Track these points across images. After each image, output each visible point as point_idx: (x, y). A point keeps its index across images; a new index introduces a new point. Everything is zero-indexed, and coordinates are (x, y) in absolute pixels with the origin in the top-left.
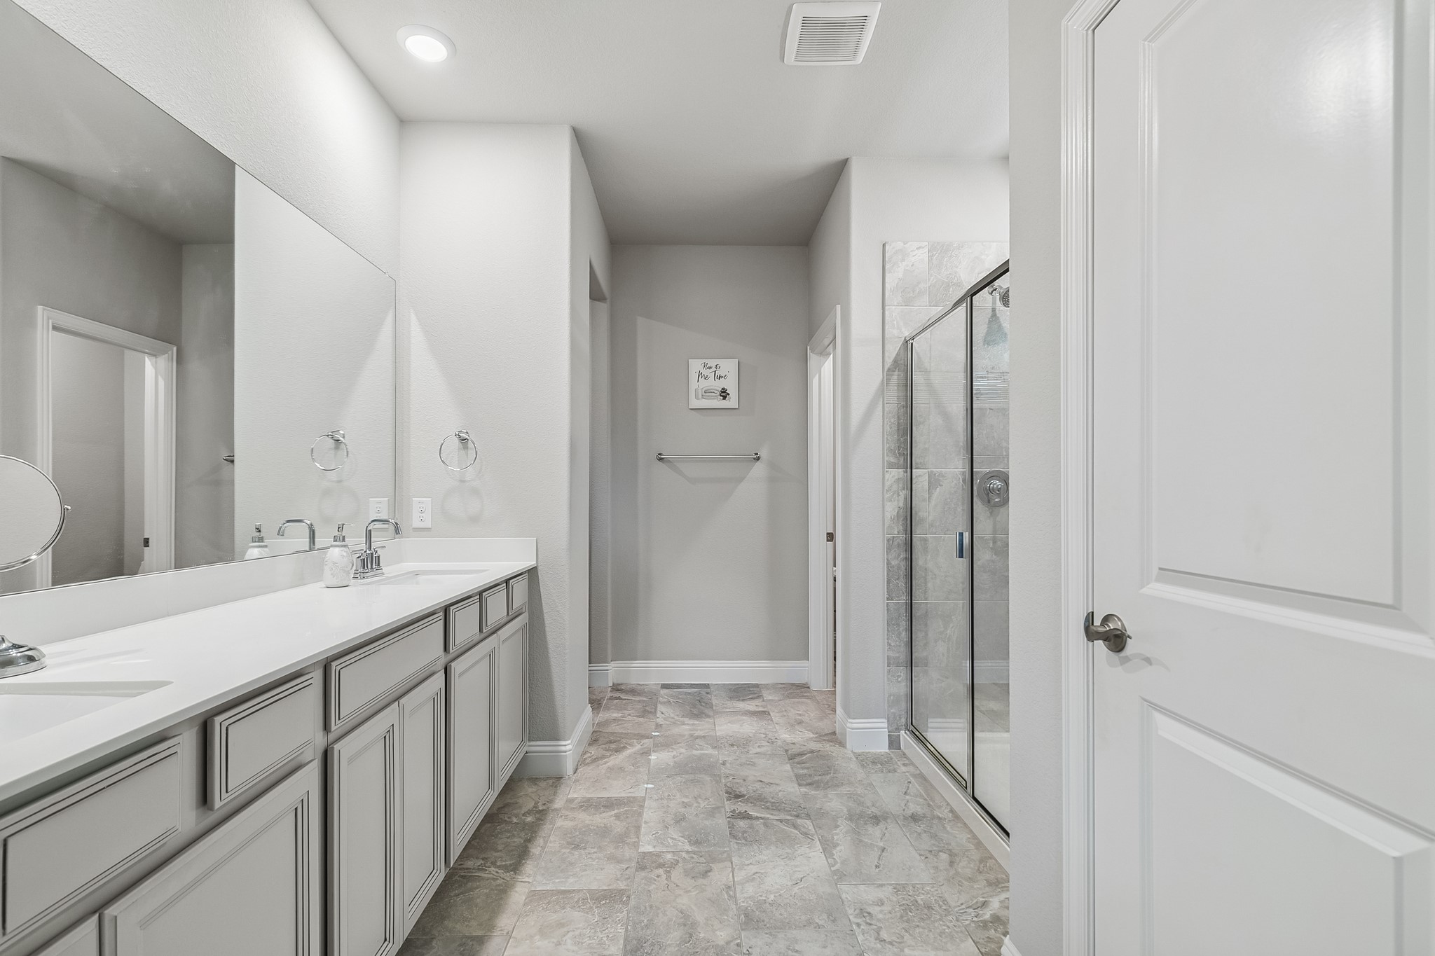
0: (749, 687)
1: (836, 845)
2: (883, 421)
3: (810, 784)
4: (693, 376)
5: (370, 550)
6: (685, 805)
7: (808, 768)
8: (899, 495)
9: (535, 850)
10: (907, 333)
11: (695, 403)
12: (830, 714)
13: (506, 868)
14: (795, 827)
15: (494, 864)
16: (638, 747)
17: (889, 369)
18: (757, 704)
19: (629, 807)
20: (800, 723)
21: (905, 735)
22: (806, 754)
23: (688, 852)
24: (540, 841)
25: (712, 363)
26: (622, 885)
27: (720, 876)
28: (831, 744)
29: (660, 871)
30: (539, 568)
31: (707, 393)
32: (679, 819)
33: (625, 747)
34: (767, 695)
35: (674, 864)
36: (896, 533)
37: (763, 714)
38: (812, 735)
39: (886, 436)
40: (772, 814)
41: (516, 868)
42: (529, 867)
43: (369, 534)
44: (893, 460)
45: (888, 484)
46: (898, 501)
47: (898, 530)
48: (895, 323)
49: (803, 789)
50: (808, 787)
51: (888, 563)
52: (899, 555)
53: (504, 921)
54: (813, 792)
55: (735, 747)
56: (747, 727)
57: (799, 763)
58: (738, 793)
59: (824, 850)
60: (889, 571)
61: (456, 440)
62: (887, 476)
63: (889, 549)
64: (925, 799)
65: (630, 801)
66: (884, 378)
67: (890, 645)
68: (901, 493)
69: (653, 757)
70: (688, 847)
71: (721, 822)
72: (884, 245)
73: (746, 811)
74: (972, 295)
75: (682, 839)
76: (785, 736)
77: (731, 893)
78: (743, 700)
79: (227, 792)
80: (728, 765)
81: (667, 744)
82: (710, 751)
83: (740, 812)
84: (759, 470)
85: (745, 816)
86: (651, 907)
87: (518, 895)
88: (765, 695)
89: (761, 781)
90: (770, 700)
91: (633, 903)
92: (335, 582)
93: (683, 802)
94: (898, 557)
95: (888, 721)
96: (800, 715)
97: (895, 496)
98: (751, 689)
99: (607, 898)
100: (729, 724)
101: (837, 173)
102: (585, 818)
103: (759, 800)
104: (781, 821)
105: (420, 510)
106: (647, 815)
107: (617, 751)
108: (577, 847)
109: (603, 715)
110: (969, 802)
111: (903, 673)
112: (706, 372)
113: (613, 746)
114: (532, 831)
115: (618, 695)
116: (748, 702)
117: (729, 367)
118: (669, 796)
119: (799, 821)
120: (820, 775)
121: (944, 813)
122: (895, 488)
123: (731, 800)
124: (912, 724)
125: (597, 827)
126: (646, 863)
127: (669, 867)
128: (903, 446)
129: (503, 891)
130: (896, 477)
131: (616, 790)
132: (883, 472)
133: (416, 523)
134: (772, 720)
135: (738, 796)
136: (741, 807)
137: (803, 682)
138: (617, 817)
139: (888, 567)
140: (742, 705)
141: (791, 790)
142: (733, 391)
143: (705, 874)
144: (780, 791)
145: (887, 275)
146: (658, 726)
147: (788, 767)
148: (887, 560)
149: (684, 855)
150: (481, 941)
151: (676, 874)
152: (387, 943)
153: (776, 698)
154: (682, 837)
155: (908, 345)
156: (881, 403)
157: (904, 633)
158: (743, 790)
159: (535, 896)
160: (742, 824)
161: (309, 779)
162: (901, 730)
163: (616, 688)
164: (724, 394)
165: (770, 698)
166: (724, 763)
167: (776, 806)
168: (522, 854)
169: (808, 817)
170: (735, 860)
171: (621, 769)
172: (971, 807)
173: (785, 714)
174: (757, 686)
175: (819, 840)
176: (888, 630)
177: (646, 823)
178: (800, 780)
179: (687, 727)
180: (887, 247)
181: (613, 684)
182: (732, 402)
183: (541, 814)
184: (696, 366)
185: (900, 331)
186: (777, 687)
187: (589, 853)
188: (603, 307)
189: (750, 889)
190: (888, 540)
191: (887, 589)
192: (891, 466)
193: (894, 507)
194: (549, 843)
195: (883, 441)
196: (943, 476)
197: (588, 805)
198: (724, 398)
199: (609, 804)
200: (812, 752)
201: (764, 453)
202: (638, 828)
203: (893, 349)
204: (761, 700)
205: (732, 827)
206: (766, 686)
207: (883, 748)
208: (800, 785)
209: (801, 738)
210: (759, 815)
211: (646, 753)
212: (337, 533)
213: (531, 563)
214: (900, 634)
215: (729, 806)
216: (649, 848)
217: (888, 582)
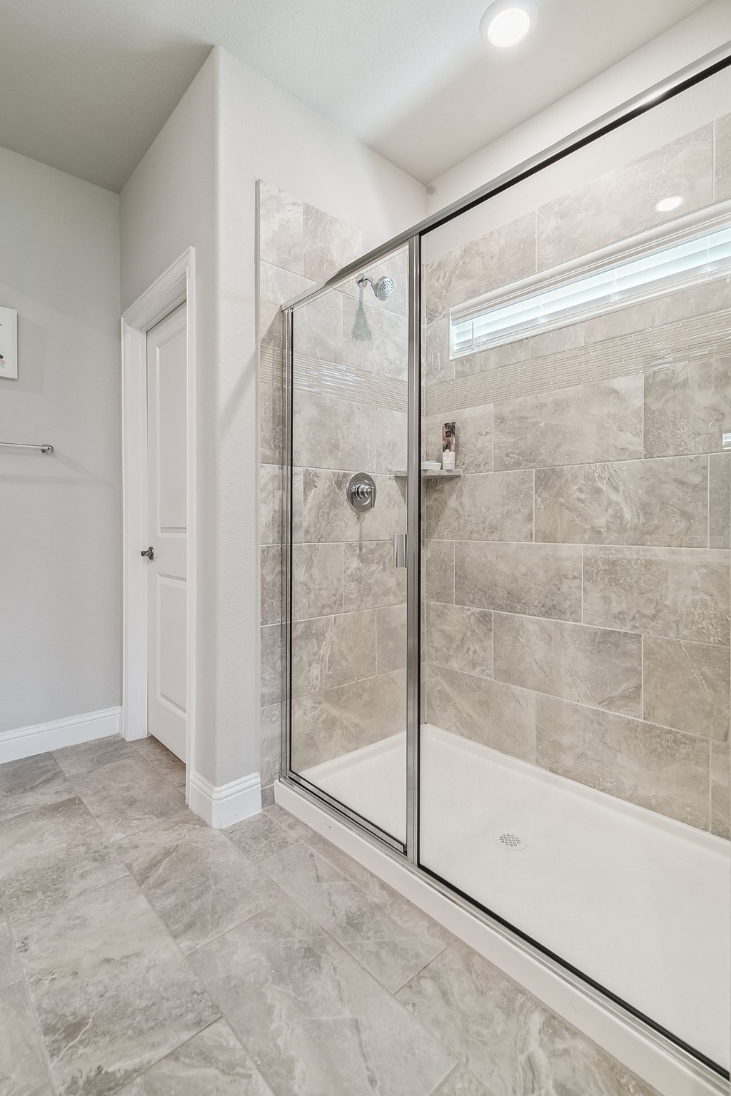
0: (36, 762)
2: (257, 404)
3: (190, 926)
7: (174, 890)
8: (274, 496)
10: (283, 301)
12: (166, 774)
14: (206, 1057)
17: (264, 339)
18: (58, 788)
20: (132, 803)
21: (280, 784)
22: (161, 862)
28: (188, 826)
34: (69, 768)
36: (271, 542)
37: (70, 806)
38: (157, 821)
39: (260, 423)
40: (153, 1046)
44: (268, 452)
45: (262, 481)
46: (274, 502)
47: (272, 538)
48: (270, 284)
49: (185, 944)
50: (189, 935)
51: (263, 580)
52: (274, 569)
54: (202, 943)
55: (40, 894)
56: (52, 843)
57: (158, 885)
58: (71, 1018)
60: (263, 588)
62: (262, 472)
63: (264, 562)
64: (345, 879)
66: (257, 349)
67: (264, 680)
68: (276, 494)
72: (257, 183)
73: (100, 1069)
74: (422, 233)
76: (117, 836)
78: (32, 789)
80: (33, 947)
83: (88, 1082)
88: (64, 769)
89: (108, 961)
90: (75, 776)
94: (273, 572)
95: (262, 773)
96: (128, 789)
97: (271, 496)
98: (41, 765)
100: (17, 846)
103: (116, 1015)
104: (175, 1056)
110: (413, 873)
111: (277, 710)
116: (42, 790)
119: (208, 1036)
120: (198, 897)
121: (377, 896)
122: (270, 487)
123: (59, 1049)
124: (290, 770)
128: (278, 437)
130: (272, 474)
132: (257, 466)
134: (88, 813)
135: (73, 1031)
136: (86, 1062)
137: (115, 734)
139: (262, 585)
140: (32, 799)
141: (166, 956)
142: (9, 353)
144: (148, 969)
145: (262, 222)
147: (142, 903)
148: (262, 575)
153: (83, 770)
155: (286, 316)
156: (254, 380)
157: (279, 662)
158: (79, 1005)
162: (275, 779)
165: (74, 771)
166: (24, 946)
167: (153, 1017)
169: (216, 1012)
172: (420, 880)
173: (104, 793)
174: (49, 756)
175: (259, 1069)
176: (262, 663)
178: (169, 922)
180: (261, 186)
182: (7, 369)
185: (276, 298)
186: (79, 751)
190: (263, 551)
191: (262, 611)
192: (266, 460)
193: (268, 510)
195: (256, 428)
196: (317, 477)
200: (168, 853)
203: (269, 316)
204: (61, 780)
206: (64, 755)
207: (255, 810)
208: (176, 936)
209: (143, 832)
210: (129, 1065)
214: (274, 664)
215: (59, 1074)
217: (263, 602)
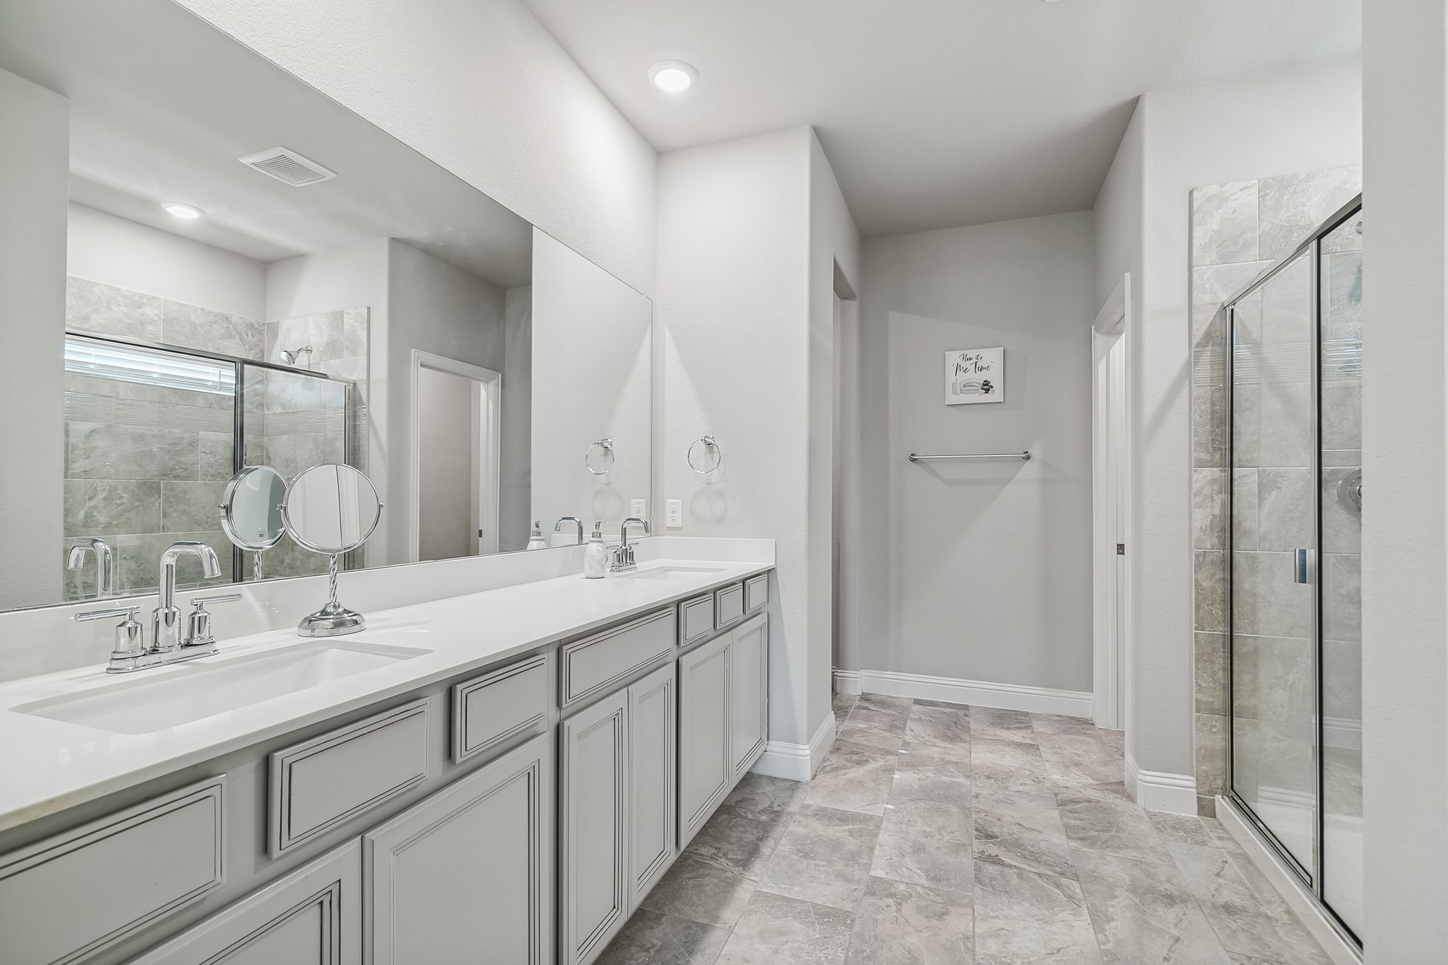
0: (1016, 715)
1: (1109, 920)
2: (1190, 409)
3: (1083, 839)
4: (951, 369)
5: (625, 546)
6: (926, 835)
7: (1081, 820)
8: (1213, 500)
9: (765, 850)
10: (1224, 297)
11: (952, 399)
12: (1118, 759)
13: (736, 862)
14: (1058, 886)
15: (725, 855)
16: (881, 763)
17: (1198, 345)
18: (1025, 735)
19: (866, 826)
20: (1077, 764)
21: (1222, 800)
22: (1081, 802)
23: (923, 887)
24: (771, 842)
25: (972, 354)
26: (848, 907)
27: (958, 923)
28: (1116, 795)
29: (891, 901)
30: (778, 570)
31: (966, 388)
32: (918, 849)
33: (867, 761)
34: (1038, 726)
35: (907, 897)
36: (1209, 547)
37: (1031, 748)
38: (1091, 781)
39: (1193, 427)
40: (1029, 865)
41: (745, 864)
42: (757, 866)
43: (624, 531)
44: (1204, 456)
45: (1196, 486)
46: (1212, 507)
47: (1212, 544)
48: (1207, 286)
49: (1073, 844)
50: (1079, 842)
51: (1198, 585)
52: (1213, 575)
53: (728, 915)
54: (1085, 849)
55: (992, 780)
56: (1009, 760)
57: (1070, 812)
58: (990, 833)
59: (1093, 922)
60: (1198, 594)
61: (704, 445)
62: (1195, 476)
63: (1198, 567)
64: (1248, 889)
65: (866, 819)
66: (1190, 355)
67: (1200, 686)
68: (1215, 498)
69: (897, 776)
70: (924, 881)
71: (966, 862)
72: (1191, 193)
73: (997, 856)
74: (1320, 237)
75: (919, 871)
76: (1056, 776)
77: (969, 945)
78: (1007, 728)
79: (466, 750)
80: (980, 798)
81: (913, 764)
82: (961, 780)
83: (990, 855)
84: (1029, 470)
85: (996, 861)
86: (876, 937)
87: (744, 892)
88: (1035, 726)
89: (1020, 825)
90: (1041, 733)
91: (856, 928)
92: (592, 574)
93: (924, 831)
94: (1213, 577)
95: (1197, 780)
96: (1078, 755)
97: (1208, 501)
98: (1019, 717)
99: (830, 917)
100: (987, 753)
101: (1126, 115)
102: (817, 827)
103: (1014, 845)
104: (1040, 875)
105: (673, 510)
106: (883, 837)
107: (859, 763)
108: (806, 856)
109: (848, 724)
110: (1315, 906)
111: (1219, 723)
112: (965, 364)
113: (855, 758)
114: (765, 830)
115: (866, 704)
116: (1014, 732)
117: (992, 358)
118: (909, 821)
119: (1063, 881)
120: (1097, 831)
121: (1277, 912)
122: (1207, 490)
123: (980, 839)
124: (1232, 788)
125: (829, 839)
126: (875, 888)
127: (901, 899)
128: (1219, 438)
129: (731, 884)
130: (1210, 478)
131: (854, 804)
132: (1190, 471)
133: (669, 523)
134: (1041, 757)
135: (990, 837)
136: (992, 850)
137: (1087, 717)
138: (851, 833)
139: (1197, 589)
140: (1005, 734)
141: (1058, 842)
142: (997, 383)
143: (941, 916)
144: (1042, 840)
145: (1195, 228)
146: (906, 744)
147: (1056, 814)
148: (1196, 580)
149: (919, 889)
150: (705, 928)
151: (907, 908)
152: (615, 910)
153: (1050, 732)
154: (919, 869)
155: (1228, 313)
156: (1187, 387)
157: (1220, 673)
158: (996, 831)
159: (759, 896)
160: (991, 869)
161: (542, 748)
162: (1216, 793)
163: (865, 697)
164: (987, 387)
165: (1042, 730)
166: (977, 796)
167: (1035, 857)
168: (753, 852)
169: (1076, 877)
170: (978, 908)
171: (861, 783)
172: (1319, 913)
173: (1059, 751)
174: (1026, 714)
175: (1088, 908)
176: (1197, 668)
177: (880, 845)
178: (1069, 830)
179: (938, 749)
180: (1195, 194)
181: (863, 693)
182: (996, 395)
183: (776, 815)
184: (953, 358)
185: (1213, 294)
186: (1049, 719)
187: (818, 865)
188: (853, 306)
189: (992, 947)
190: (1197, 556)
191: (1196, 616)
192: (1201, 464)
193: (1208, 513)
194: (779, 846)
195: (1190, 433)
196: (1282, 476)
197: (823, 815)
198: (987, 391)
199: (844, 818)
200: (1089, 801)
201: (1035, 452)
202: (872, 849)
203: (1203, 321)
204: (1030, 731)
205: (978, 869)
206: (1038, 717)
207: (1190, 812)
208: (1069, 838)
209: (1076, 782)
210: (1013, 863)
211: (890, 770)
212: (594, 530)
213: (768, 563)
214: (1214, 673)
215: (978, 846)
216: (881, 874)
217: (1198, 607)
